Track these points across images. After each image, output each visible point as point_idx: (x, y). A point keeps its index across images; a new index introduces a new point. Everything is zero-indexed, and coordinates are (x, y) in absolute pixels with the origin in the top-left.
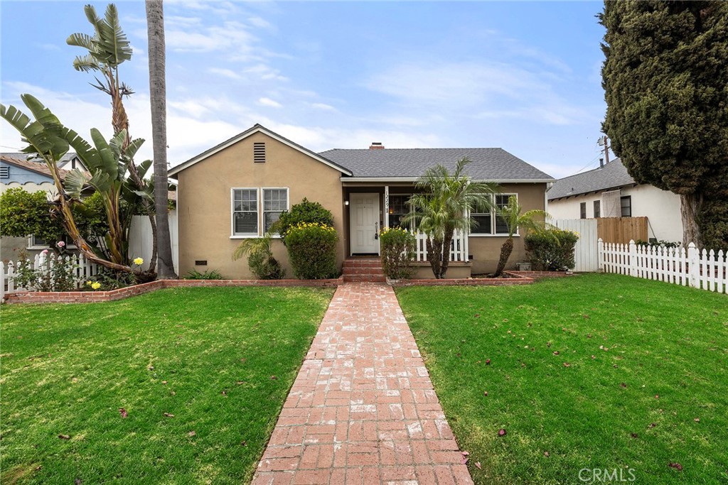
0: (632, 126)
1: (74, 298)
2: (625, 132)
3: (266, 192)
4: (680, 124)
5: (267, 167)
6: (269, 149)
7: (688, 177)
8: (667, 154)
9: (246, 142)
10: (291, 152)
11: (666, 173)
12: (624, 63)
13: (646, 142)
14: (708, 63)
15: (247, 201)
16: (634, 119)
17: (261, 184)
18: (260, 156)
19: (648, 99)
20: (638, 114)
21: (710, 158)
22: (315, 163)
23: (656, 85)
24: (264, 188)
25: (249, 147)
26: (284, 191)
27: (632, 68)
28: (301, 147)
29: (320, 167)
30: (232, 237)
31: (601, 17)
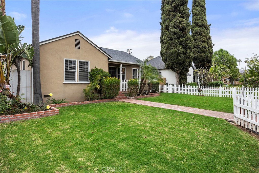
0: (171, 55)
1: (39, 115)
2: (169, 56)
3: (80, 62)
4: (181, 57)
5: (80, 51)
6: (82, 42)
7: (180, 69)
8: (178, 63)
9: (72, 38)
10: (91, 46)
11: (176, 68)
12: (169, 39)
13: (174, 60)
14: (185, 45)
15: (71, 65)
16: (172, 54)
17: (78, 58)
18: (78, 45)
19: (175, 49)
20: (173, 52)
21: (184, 65)
22: (99, 52)
23: (176, 47)
24: (79, 60)
25: (73, 40)
26: (87, 63)
27: (171, 40)
28: (96, 45)
29: (101, 54)
30: (64, 82)
31: (161, 23)
